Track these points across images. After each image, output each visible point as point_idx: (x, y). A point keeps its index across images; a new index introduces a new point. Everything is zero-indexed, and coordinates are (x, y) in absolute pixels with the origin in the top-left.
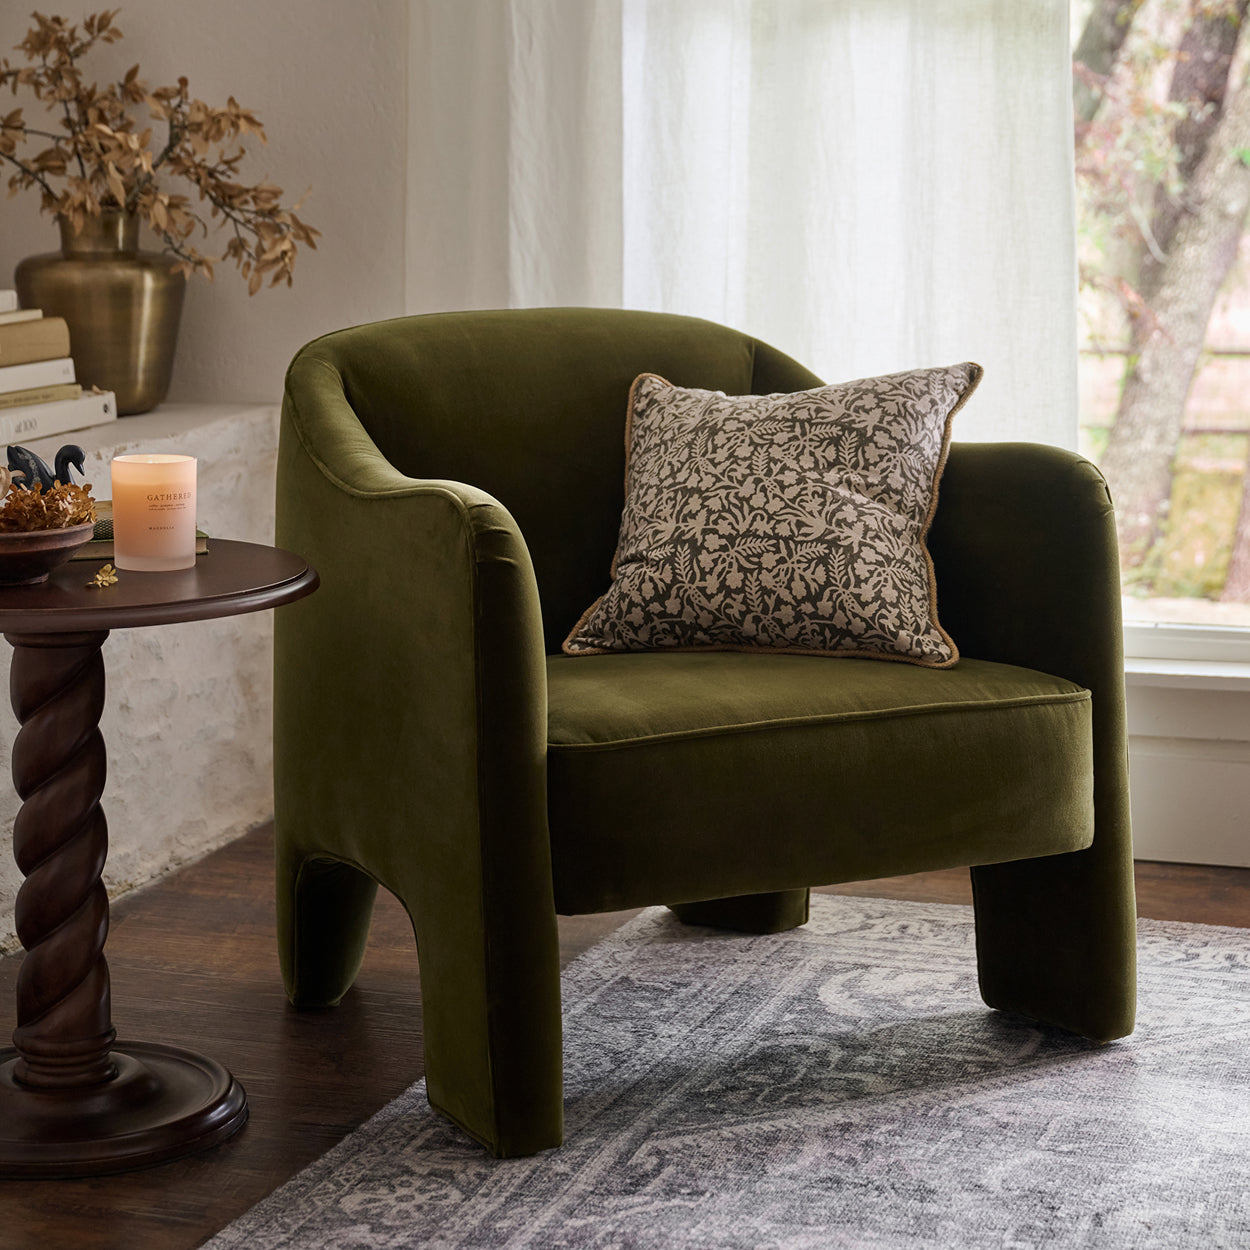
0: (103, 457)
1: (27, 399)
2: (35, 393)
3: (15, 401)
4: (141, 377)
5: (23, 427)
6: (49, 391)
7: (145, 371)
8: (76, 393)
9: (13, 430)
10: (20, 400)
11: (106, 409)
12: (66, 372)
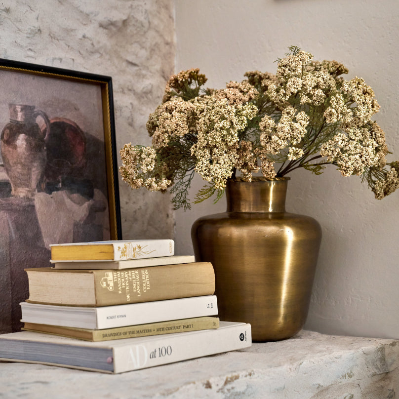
0: (213, 385)
1: (169, 329)
2: (176, 324)
3: (158, 330)
4: (282, 311)
5: (157, 354)
6: (189, 322)
7: (286, 306)
8: (215, 324)
9: (147, 356)
10: (163, 329)
11: (242, 337)
12: (210, 306)
